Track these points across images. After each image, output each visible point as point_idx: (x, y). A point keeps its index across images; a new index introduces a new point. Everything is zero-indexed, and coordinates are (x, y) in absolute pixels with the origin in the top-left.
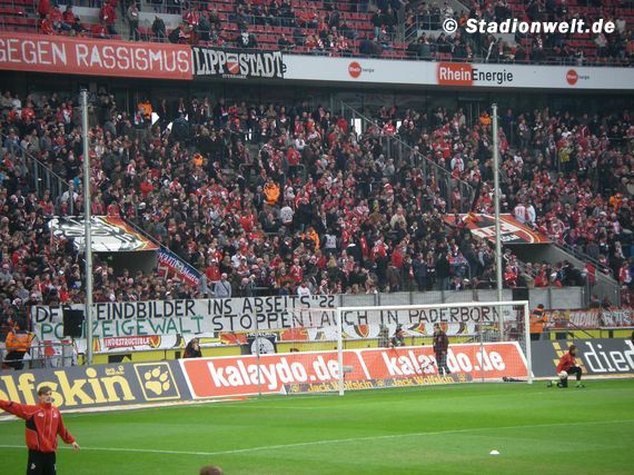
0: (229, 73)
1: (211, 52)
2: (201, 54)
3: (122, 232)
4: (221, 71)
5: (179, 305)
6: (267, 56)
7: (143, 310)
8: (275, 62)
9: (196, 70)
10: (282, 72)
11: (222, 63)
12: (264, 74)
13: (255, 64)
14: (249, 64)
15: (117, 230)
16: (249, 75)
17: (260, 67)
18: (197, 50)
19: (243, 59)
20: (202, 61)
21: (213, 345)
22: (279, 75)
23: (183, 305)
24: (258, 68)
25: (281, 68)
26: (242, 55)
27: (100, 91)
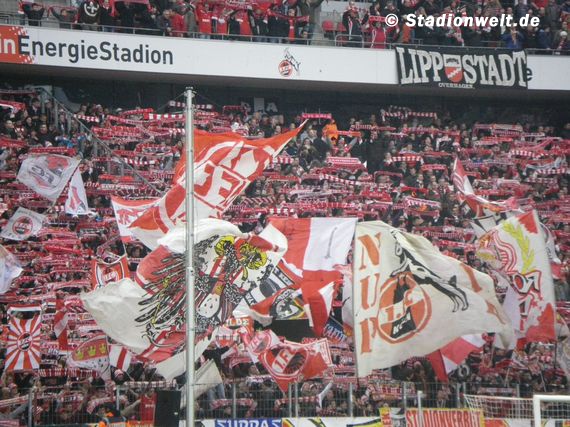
0: (449, 81)
1: (422, 53)
2: (407, 56)
4: (437, 78)
6: (503, 57)
8: (516, 66)
9: (400, 76)
10: (526, 80)
11: (437, 68)
12: (499, 83)
13: (486, 69)
14: (477, 68)
16: (477, 84)
17: (494, 73)
18: (401, 51)
19: (468, 62)
20: (409, 66)
22: (522, 83)
24: (491, 74)
25: (525, 75)
26: (466, 57)
27: (268, 110)
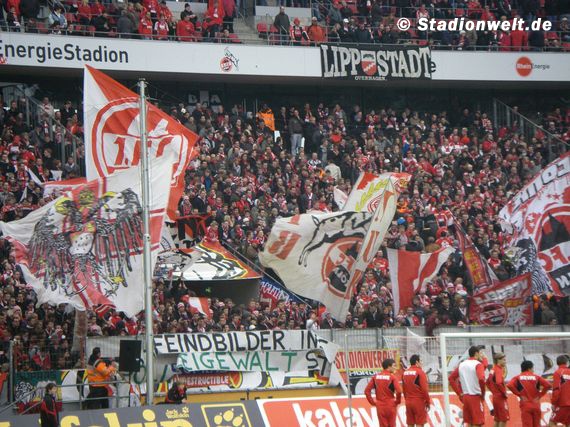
0: (364, 74)
1: (343, 50)
2: (330, 53)
3: (219, 258)
4: (354, 72)
5: (265, 336)
6: (411, 53)
7: (222, 342)
8: (422, 60)
9: (323, 71)
10: (430, 72)
11: (355, 63)
12: (407, 75)
13: (397, 63)
14: (389, 63)
15: (213, 256)
16: (389, 77)
17: (403, 66)
18: (325, 47)
19: (382, 57)
20: (331, 60)
21: (308, 385)
22: (427, 75)
23: (269, 337)
24: (401, 67)
25: (430, 67)
26: (380, 53)
27: (212, 100)
